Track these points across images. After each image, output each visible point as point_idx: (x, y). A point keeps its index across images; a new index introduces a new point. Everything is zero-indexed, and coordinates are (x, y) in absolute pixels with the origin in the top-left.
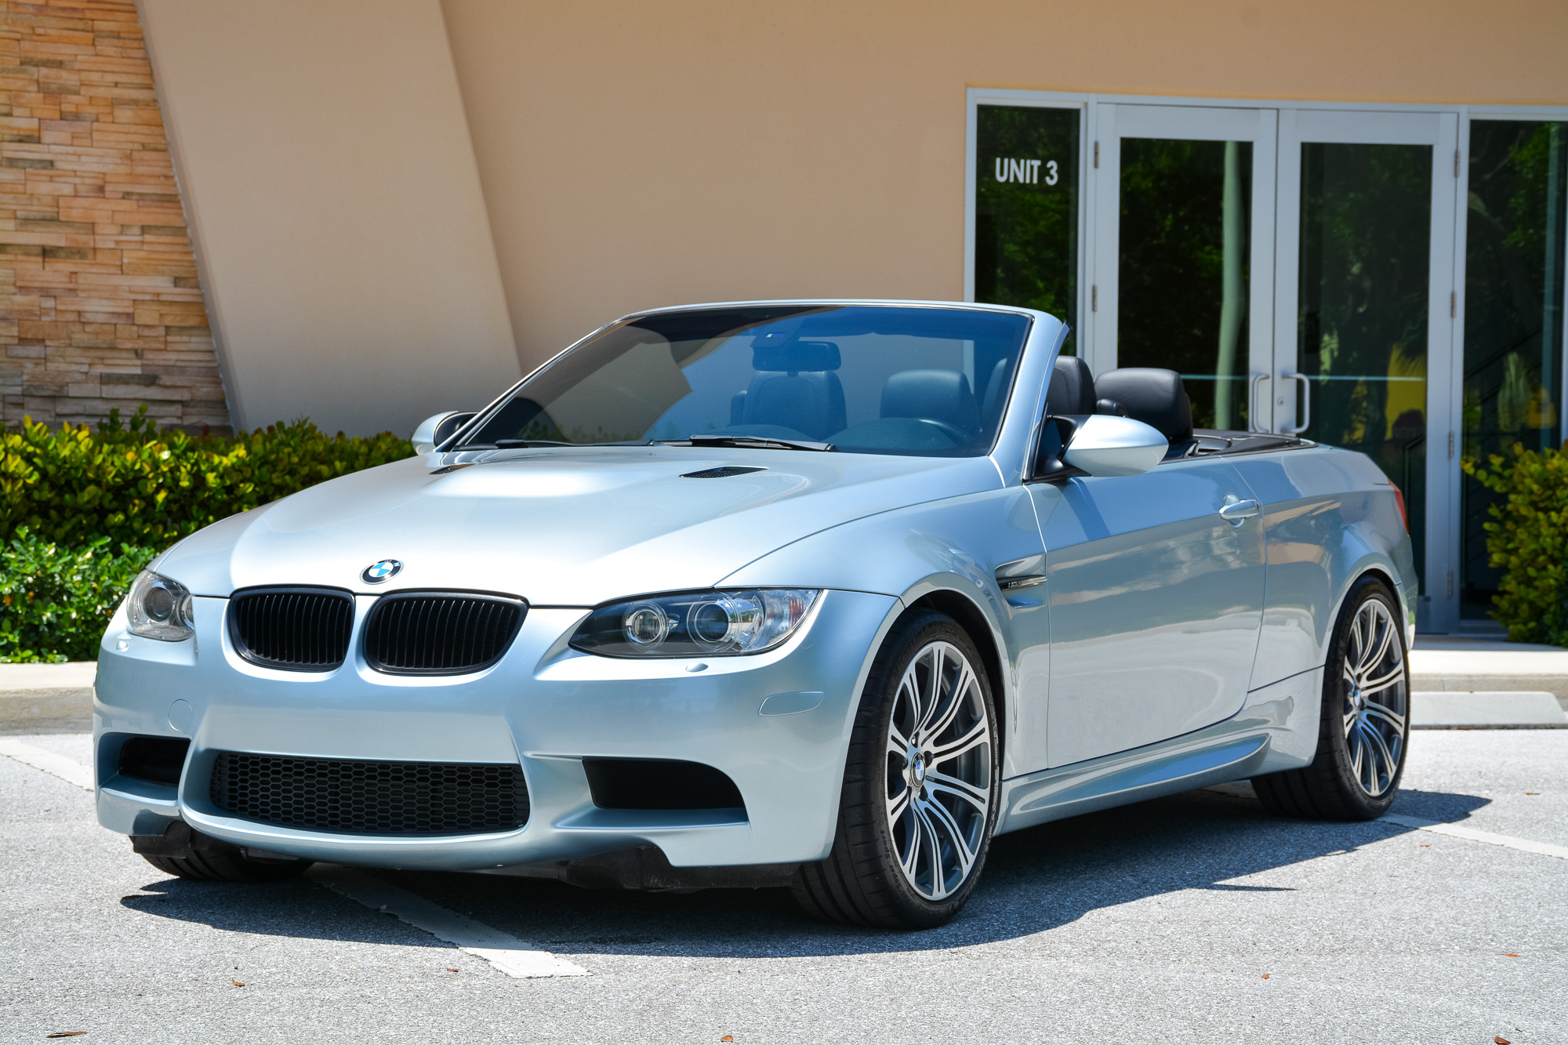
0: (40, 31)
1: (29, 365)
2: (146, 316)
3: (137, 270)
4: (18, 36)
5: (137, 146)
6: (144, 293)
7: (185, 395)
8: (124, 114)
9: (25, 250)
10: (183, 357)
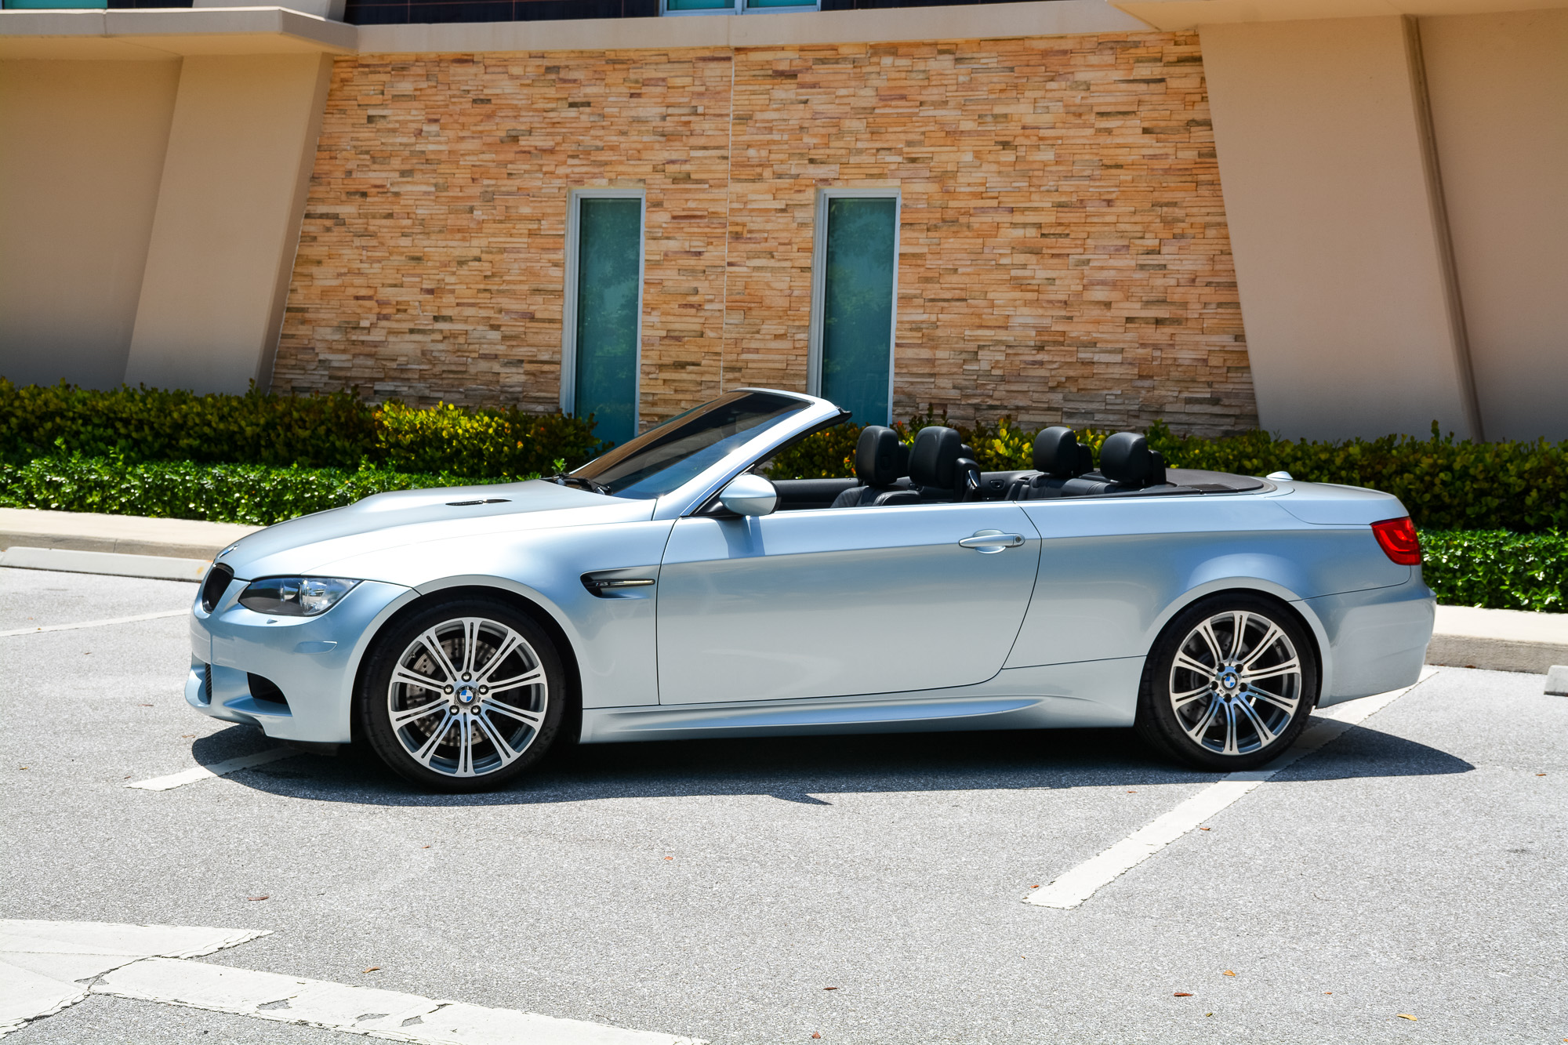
0: (1165, 185)
1: (1143, 392)
2: (1215, 361)
3: (1213, 331)
4: (1152, 189)
5: (1217, 252)
6: (1215, 346)
7: (1237, 411)
8: (1211, 233)
9: (1146, 321)
10: (1237, 386)
